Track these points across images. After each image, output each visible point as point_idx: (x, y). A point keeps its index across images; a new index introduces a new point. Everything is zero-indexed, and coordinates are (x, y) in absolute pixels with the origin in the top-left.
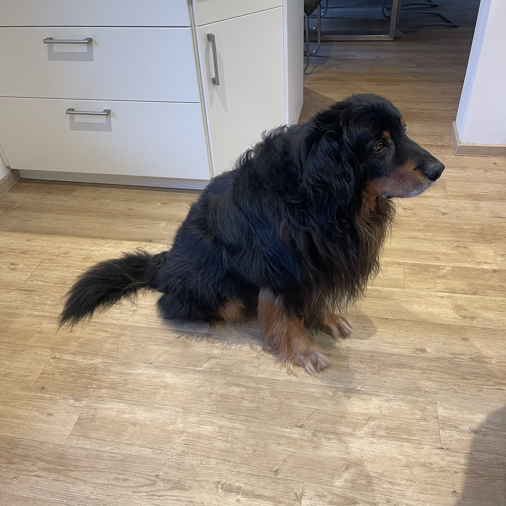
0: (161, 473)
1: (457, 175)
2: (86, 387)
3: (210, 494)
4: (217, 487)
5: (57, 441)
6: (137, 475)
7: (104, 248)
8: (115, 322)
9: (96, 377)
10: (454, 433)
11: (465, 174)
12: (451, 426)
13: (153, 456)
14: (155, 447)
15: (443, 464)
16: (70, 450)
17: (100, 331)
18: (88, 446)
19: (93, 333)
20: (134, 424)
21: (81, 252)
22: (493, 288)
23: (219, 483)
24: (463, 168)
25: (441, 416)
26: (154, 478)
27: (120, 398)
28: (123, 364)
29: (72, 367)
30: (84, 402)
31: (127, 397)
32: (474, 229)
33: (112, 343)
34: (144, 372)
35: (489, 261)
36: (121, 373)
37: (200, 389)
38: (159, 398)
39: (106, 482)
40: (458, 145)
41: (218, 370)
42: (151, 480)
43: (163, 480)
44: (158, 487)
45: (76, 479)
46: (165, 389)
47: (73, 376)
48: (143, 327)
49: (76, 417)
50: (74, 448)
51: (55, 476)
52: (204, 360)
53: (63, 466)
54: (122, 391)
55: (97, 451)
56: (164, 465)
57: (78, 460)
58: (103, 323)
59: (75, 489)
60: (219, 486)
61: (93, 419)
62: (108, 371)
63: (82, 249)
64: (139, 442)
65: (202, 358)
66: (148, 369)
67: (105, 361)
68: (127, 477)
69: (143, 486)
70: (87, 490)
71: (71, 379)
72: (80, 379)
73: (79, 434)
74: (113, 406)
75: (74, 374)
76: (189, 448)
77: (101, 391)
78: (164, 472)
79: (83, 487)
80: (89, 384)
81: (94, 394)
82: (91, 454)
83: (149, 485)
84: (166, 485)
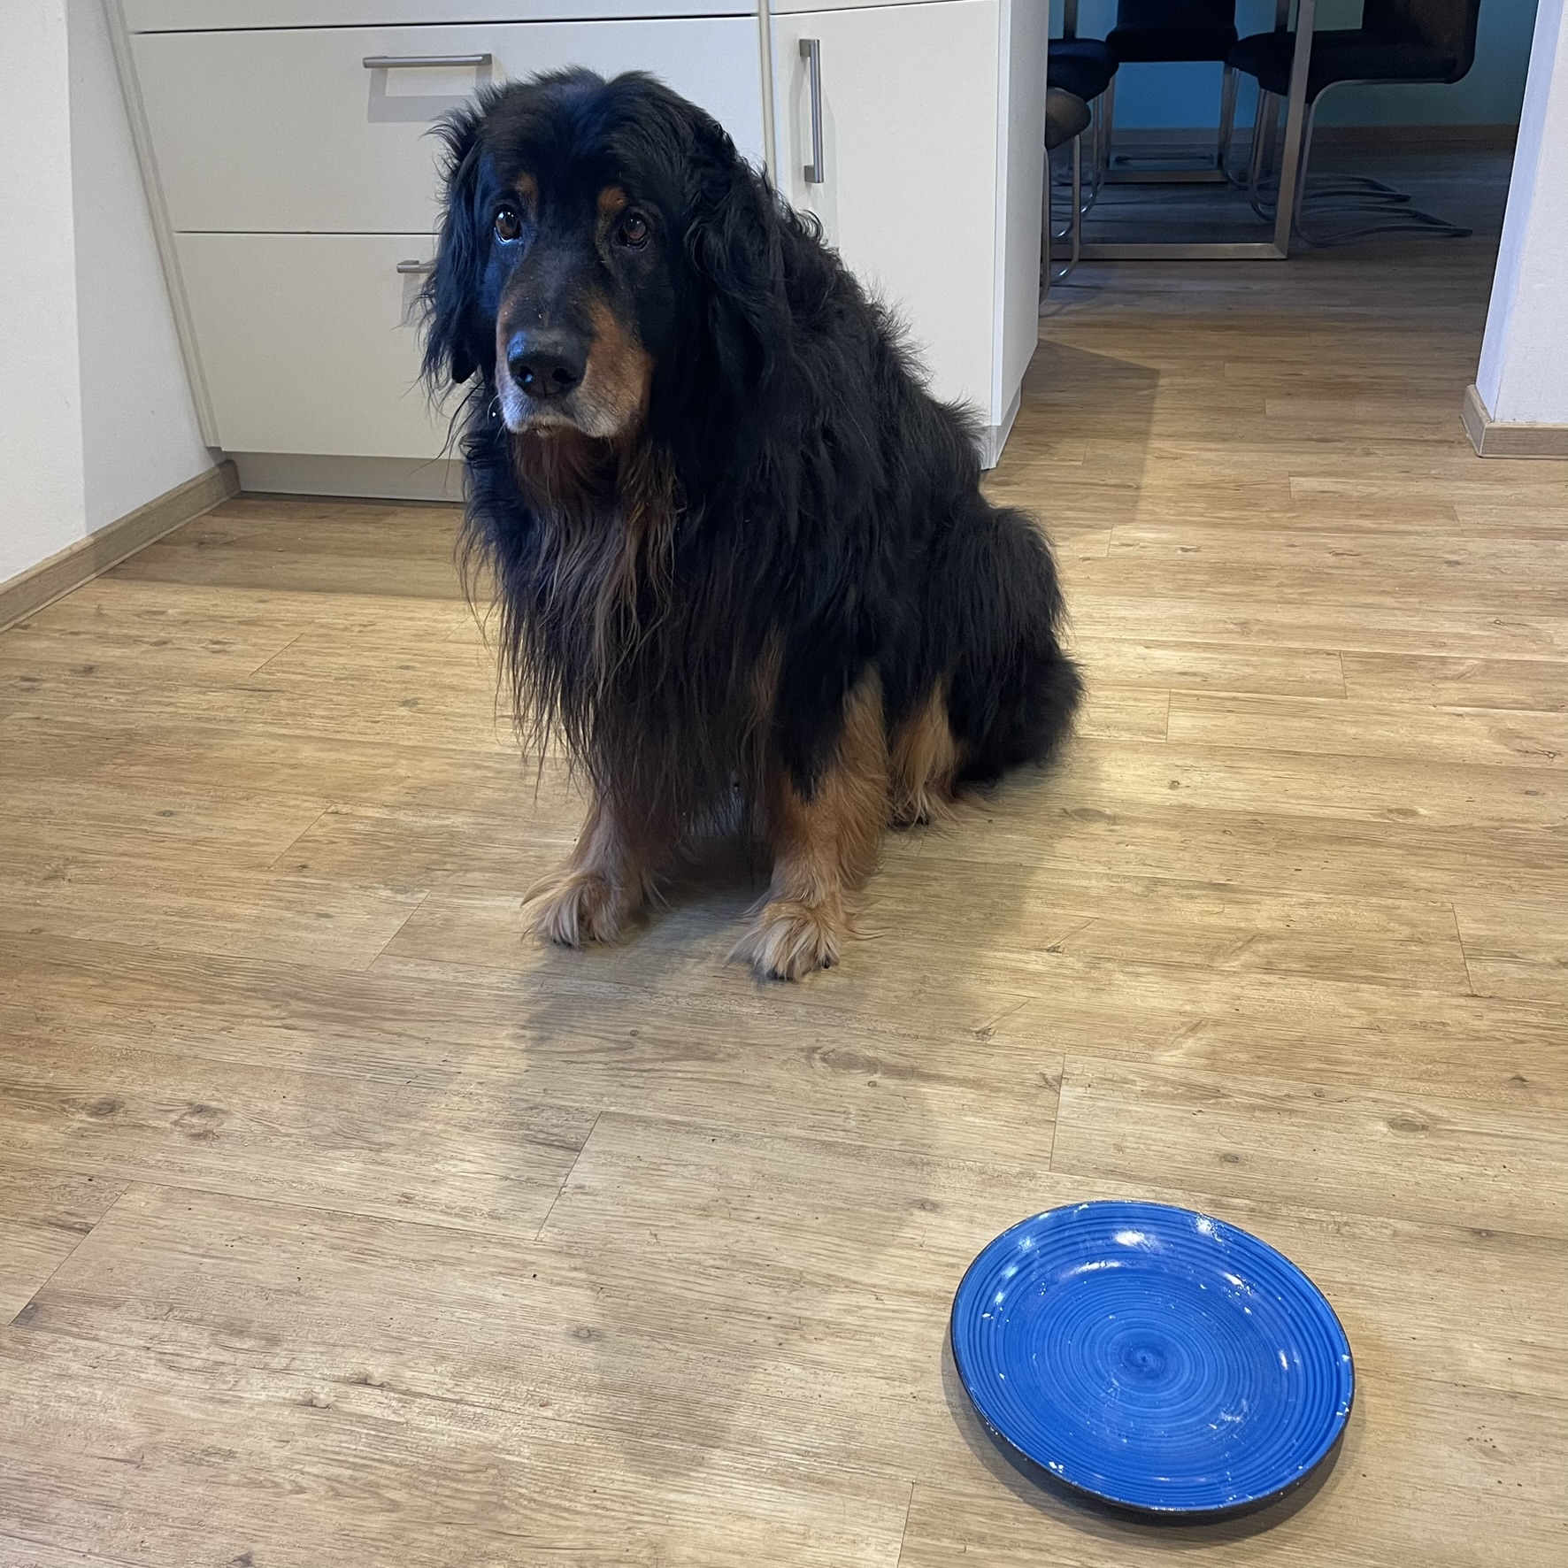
0: (645, 1029)
1: (1487, 493)
2: (427, 868)
3: (788, 1070)
4: (808, 1058)
5: (345, 965)
6: (578, 1031)
9: (454, 850)
10: (1510, 968)
11: (1509, 492)
12: (1500, 954)
15: (1482, 1025)
16: (382, 982)
17: (464, 766)
18: (434, 976)
19: (445, 771)
21: (409, 623)
23: (814, 1050)
24: (1503, 480)
25: (1470, 936)
26: (626, 1038)
28: (533, 827)
29: (386, 830)
30: (422, 895)
32: (1543, 590)
33: (500, 789)
36: (525, 845)
39: (486, 1042)
40: (1487, 426)
42: (616, 1041)
43: (653, 1042)
44: (637, 1055)
45: (399, 1035)
47: (389, 847)
49: (398, 923)
50: (393, 977)
51: (340, 1028)
53: (363, 1011)
55: (460, 984)
56: (653, 1013)
57: (407, 1001)
58: (473, 752)
59: (397, 1054)
60: (817, 1056)
61: (448, 924)
62: (490, 839)
63: (411, 619)
67: (481, 820)
69: (592, 1051)
70: (433, 1056)
71: (381, 852)
72: (409, 852)
73: (406, 953)
74: (506, 904)
75: (391, 844)
76: (724, 982)
77: (469, 875)
78: (655, 1027)
79: (418, 1049)
80: (434, 862)
81: (449, 880)
82: (442, 990)
83: (610, 1049)
84: (661, 1050)
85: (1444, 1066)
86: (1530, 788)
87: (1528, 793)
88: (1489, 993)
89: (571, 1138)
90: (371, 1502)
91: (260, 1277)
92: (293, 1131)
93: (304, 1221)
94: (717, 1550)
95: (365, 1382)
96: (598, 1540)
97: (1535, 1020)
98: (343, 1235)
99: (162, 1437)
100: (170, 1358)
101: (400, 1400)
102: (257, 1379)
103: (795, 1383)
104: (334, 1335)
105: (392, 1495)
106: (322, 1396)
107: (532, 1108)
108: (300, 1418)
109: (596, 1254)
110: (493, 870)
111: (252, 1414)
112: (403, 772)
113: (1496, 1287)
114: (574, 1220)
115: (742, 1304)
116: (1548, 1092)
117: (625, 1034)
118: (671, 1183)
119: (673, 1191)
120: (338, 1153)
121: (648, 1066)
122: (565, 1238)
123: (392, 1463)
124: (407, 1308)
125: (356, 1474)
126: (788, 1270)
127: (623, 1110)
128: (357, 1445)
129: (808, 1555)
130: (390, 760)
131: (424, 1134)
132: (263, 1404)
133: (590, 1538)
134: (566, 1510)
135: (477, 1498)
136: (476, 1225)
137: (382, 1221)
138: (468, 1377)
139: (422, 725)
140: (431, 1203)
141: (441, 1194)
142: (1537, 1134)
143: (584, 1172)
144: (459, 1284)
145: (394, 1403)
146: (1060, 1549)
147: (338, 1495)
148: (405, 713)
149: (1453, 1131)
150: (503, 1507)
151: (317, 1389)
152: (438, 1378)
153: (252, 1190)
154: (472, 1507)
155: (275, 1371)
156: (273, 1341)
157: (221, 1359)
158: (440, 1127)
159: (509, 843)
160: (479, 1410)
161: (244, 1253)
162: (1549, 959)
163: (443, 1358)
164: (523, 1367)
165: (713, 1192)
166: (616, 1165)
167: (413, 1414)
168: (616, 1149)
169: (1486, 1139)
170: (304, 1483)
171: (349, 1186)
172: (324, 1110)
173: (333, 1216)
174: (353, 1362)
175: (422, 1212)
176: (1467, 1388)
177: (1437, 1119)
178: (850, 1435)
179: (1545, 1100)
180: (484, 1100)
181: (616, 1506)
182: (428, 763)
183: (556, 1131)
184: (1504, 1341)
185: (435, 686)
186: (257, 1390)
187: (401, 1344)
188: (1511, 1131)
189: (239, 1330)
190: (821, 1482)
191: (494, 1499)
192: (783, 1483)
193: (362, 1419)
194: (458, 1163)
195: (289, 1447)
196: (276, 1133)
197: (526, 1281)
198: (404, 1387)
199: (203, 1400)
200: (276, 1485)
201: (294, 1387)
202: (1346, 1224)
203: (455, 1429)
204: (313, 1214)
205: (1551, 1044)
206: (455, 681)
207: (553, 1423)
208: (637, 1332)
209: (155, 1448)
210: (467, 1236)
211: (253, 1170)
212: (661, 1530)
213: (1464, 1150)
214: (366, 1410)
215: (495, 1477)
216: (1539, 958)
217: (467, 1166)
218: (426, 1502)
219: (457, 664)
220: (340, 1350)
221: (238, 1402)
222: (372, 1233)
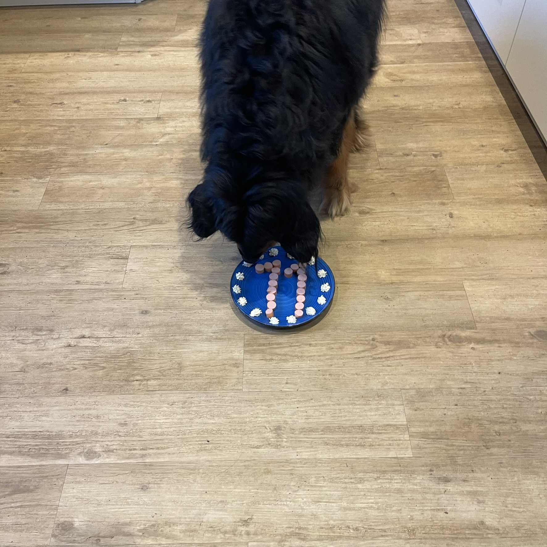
0: (137, 216)
2: (46, 168)
5: (30, 208)
6: (116, 220)
7: (29, 61)
8: (61, 118)
9: (54, 160)
10: (391, 158)
13: (127, 206)
14: (127, 200)
15: (383, 178)
16: (46, 212)
17: (46, 126)
18: (63, 208)
19: (39, 129)
20: (103, 188)
21: (4, 66)
22: (418, 57)
25: (379, 149)
27: (83, 172)
28: (78, 148)
29: (26, 155)
30: (48, 179)
31: (89, 170)
33: (62, 134)
34: (102, 151)
35: (413, 38)
36: (78, 155)
37: (160, 157)
38: (121, 168)
39: (87, 228)
41: (174, 142)
42: (129, 222)
43: (141, 220)
44: (137, 225)
45: (57, 230)
46: (126, 161)
47: (30, 162)
48: (90, 119)
49: (43, 190)
50: (48, 210)
51: (37, 230)
52: (158, 136)
53: (42, 223)
54: (84, 167)
55: (72, 209)
56: (139, 211)
57: (56, 218)
58: (48, 120)
59: (59, 236)
61: (60, 189)
62: (65, 154)
63: (4, 64)
64: (110, 199)
65: (157, 136)
66: (105, 149)
67: (60, 147)
68: (105, 223)
69: (123, 226)
70: (71, 236)
71: (28, 164)
72: (38, 163)
73: (50, 201)
74: (78, 178)
75: (30, 160)
76: (159, 197)
77: (62, 169)
78: (141, 215)
79: (66, 234)
80: (47, 166)
81: (56, 172)
82: (67, 212)
83: (128, 225)
84: (144, 223)
85: (373, 193)
86: (396, 94)
87: (395, 96)
88: (384, 168)
89: (124, 255)
90: (96, 368)
91: (40, 313)
92: (33, 267)
93: (48, 294)
94: (196, 361)
95: (83, 337)
96: (163, 365)
97: (397, 174)
98: (62, 297)
99: (28, 363)
100: (22, 341)
101: (96, 340)
102: (51, 342)
103: (208, 315)
104: (70, 326)
105: (102, 365)
106: (72, 343)
107: (109, 248)
108: (68, 350)
109: (141, 289)
110: (69, 166)
111: (53, 352)
112: (24, 131)
113: (388, 255)
114: (132, 280)
115: (188, 296)
116: (401, 196)
117: (131, 219)
118: (158, 264)
119: (159, 266)
120: (51, 272)
121: (142, 228)
122: (131, 286)
123: (99, 357)
124: (89, 314)
125: (90, 362)
126: (199, 284)
127: (138, 244)
128: (88, 354)
129: (220, 358)
130: (18, 126)
131: (77, 261)
132: (55, 348)
133: (161, 365)
134: (152, 359)
135: (127, 361)
136: (102, 286)
137: (73, 290)
138: (113, 330)
139: (24, 111)
140: (86, 282)
141: (88, 279)
142: (398, 210)
143: (131, 265)
144: (101, 305)
145: (94, 341)
146: (284, 343)
147: (86, 368)
148: (16, 106)
149: (376, 212)
150: (134, 362)
151: (70, 342)
152: (105, 332)
153: (27, 288)
154: (125, 364)
155: (55, 339)
156: (52, 331)
157: (37, 338)
158: (81, 258)
159: (72, 155)
160: (120, 339)
161: (33, 307)
162: (401, 154)
163: (105, 326)
164: (129, 325)
165: (172, 265)
166: (140, 261)
167: (101, 343)
168: (139, 256)
169: (384, 213)
170: (76, 366)
171: (59, 281)
172: (41, 258)
173: (56, 291)
174: (78, 332)
175: (84, 286)
176: (380, 284)
177: (372, 209)
178: (225, 326)
179: (399, 199)
180: (92, 247)
181: (166, 356)
182: (32, 126)
183: (119, 254)
184: (389, 270)
185: (24, 93)
186: (52, 345)
187: (91, 325)
188: (390, 210)
189: (40, 330)
190: (220, 339)
191: (131, 361)
192: (210, 341)
193: (86, 347)
194: (91, 269)
195: (67, 358)
196: (28, 268)
197: (123, 300)
198: (95, 337)
199: (37, 351)
200: (68, 369)
201: (64, 342)
202: (349, 244)
203: (114, 345)
204: (50, 292)
205: (401, 181)
206: (31, 90)
207: (142, 338)
208: (160, 309)
209: (27, 366)
210: (101, 290)
211: (25, 282)
212: (180, 359)
213: (379, 218)
214: (87, 345)
215: (130, 355)
216: (398, 154)
217: (94, 269)
218: (112, 365)
219: (29, 82)
220: (73, 330)
221: (48, 349)
222: (70, 294)
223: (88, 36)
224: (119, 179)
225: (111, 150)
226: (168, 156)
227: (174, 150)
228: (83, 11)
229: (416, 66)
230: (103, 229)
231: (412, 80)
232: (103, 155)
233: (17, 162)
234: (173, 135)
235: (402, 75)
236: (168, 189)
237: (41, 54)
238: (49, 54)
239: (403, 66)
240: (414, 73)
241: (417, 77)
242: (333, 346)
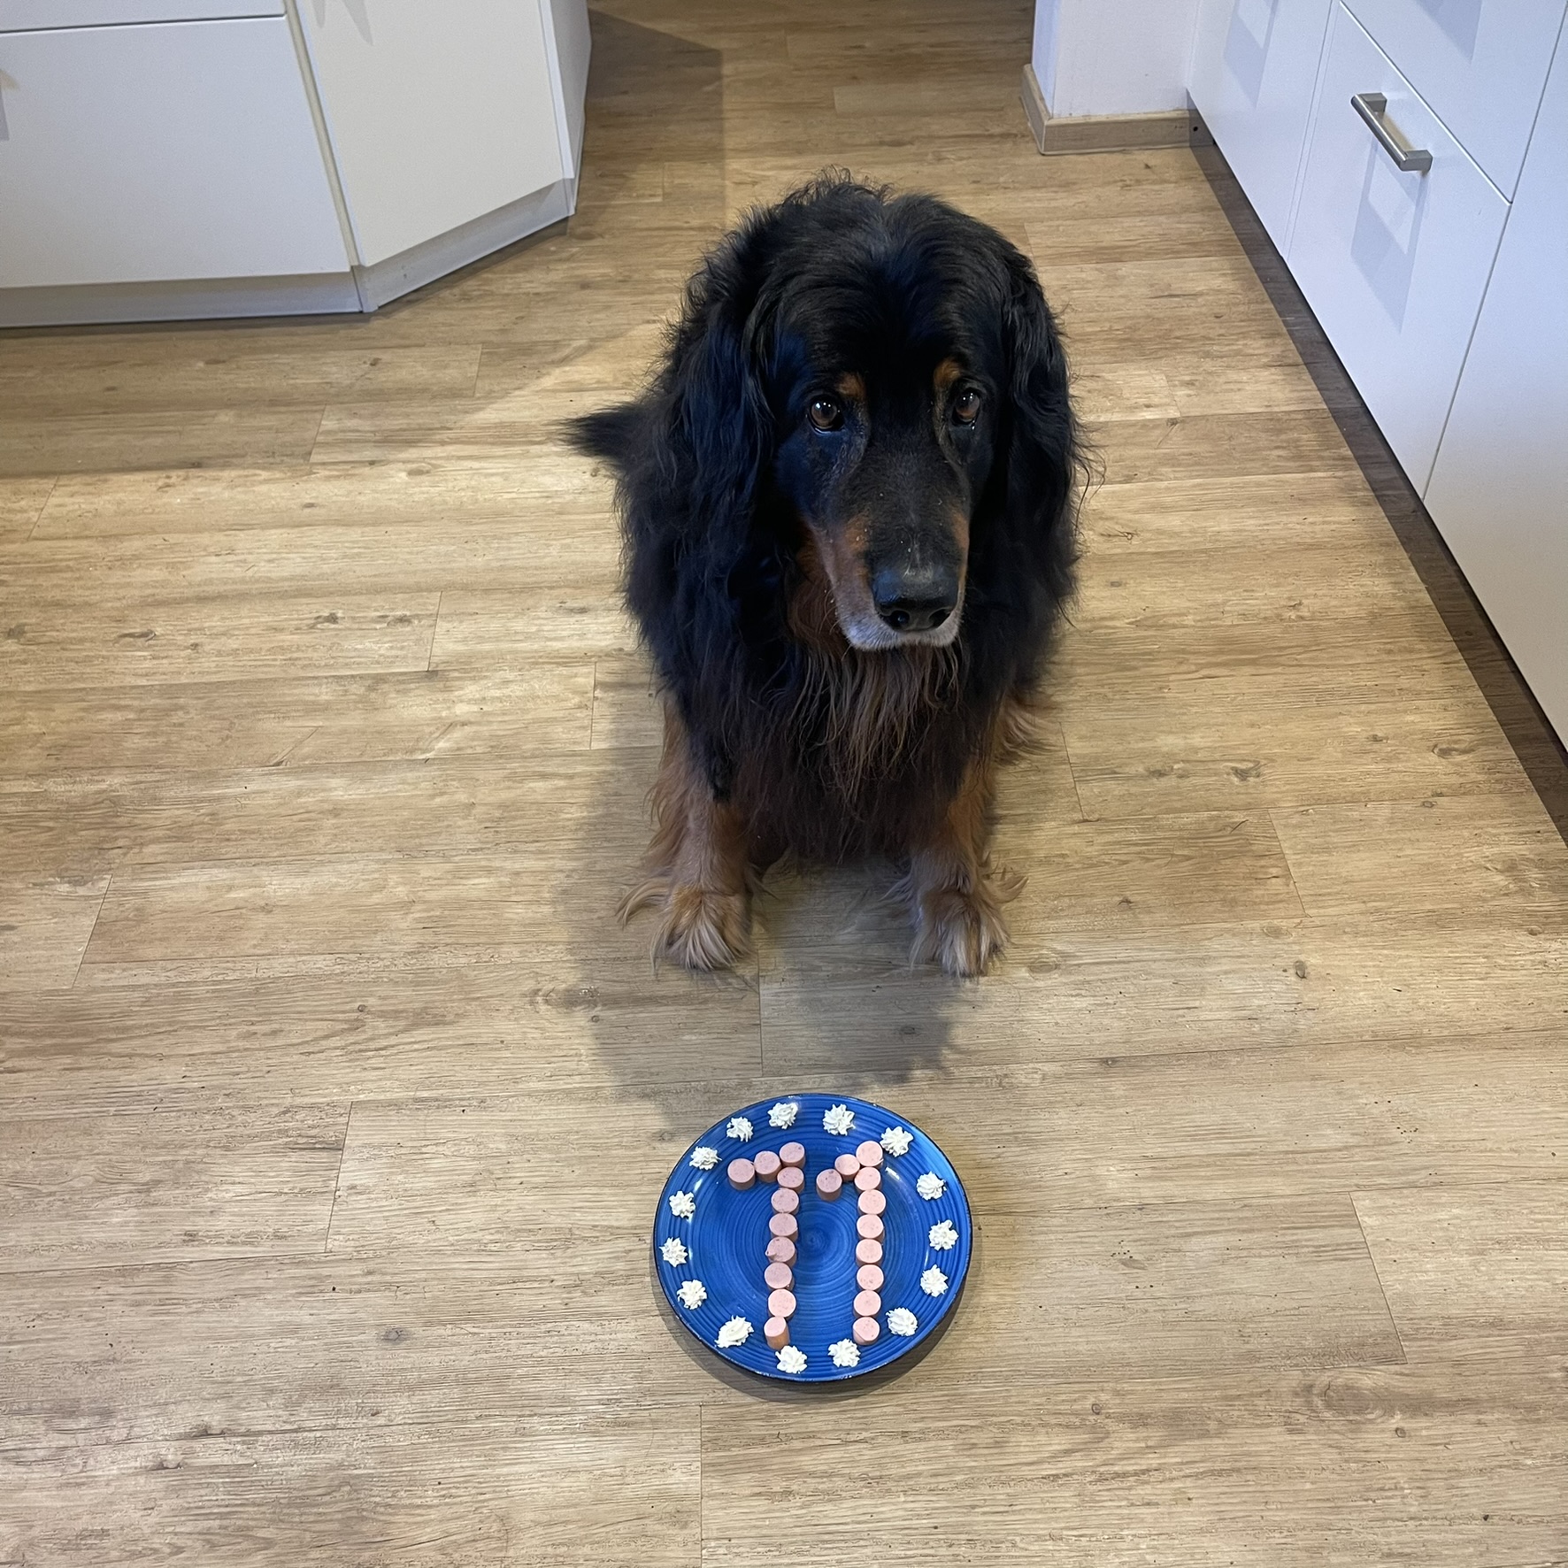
0: (371, 1001)
1: (1053, 204)
2: (99, 848)
3: (516, 1019)
4: (532, 1003)
5: (48, 985)
6: (305, 1016)
7: (53, 501)
8: (143, 682)
9: (122, 821)
10: (1111, 784)
11: (1072, 201)
12: (1102, 772)
13: (338, 969)
14: (339, 949)
15: (1091, 851)
16: (94, 997)
17: (101, 709)
18: (145, 980)
19: (82, 719)
20: (267, 909)
22: (1171, 461)
23: (536, 992)
24: (1067, 186)
25: (1076, 755)
26: (355, 1015)
27: (208, 858)
28: (196, 778)
29: (40, 807)
30: (104, 884)
31: (229, 850)
32: (1111, 329)
33: (148, 734)
34: (264, 788)
35: (1156, 400)
36: (193, 802)
37: (438, 800)
38: (323, 840)
39: (221, 1048)
40: (1046, 123)
41: (479, 750)
42: (346, 1021)
43: (383, 1015)
44: (370, 1034)
45: (130, 1056)
46: (336, 816)
47: (51, 829)
48: (234, 682)
49: (88, 922)
50: (104, 989)
51: (67, 1060)
52: (431, 733)
53: (84, 1035)
54: (210, 840)
55: (174, 985)
56: (375, 982)
57: (127, 1014)
58: (105, 689)
59: (133, 1079)
60: (539, 999)
61: (141, 916)
62: (156, 800)
64: (293, 946)
65: (427, 730)
66: (274, 778)
67: (139, 778)
68: (276, 1026)
69: (327, 1037)
70: (171, 1074)
71: (44, 837)
72: (74, 831)
73: (108, 958)
74: (193, 879)
75: (51, 824)
76: (436, 934)
77: (148, 850)
78: (380, 998)
79: (155, 1069)
80: (105, 839)
81: (128, 860)
82: (159, 995)
83: (343, 1031)
84: (391, 1022)
85: (1067, 900)
86: (1115, 578)
87: (1113, 584)
88: (1097, 816)
89: (330, 1136)
90: (245, 1545)
91: (72, 1352)
92: (53, 1188)
93: (97, 1284)
94: (554, 1508)
95: (205, 1433)
96: (452, 1526)
97: (1134, 838)
98: (139, 1290)
99: (34, 1532)
100: (13, 1454)
101: (244, 1443)
102: (104, 1454)
103: (587, 1337)
104: (162, 1394)
105: (261, 1533)
106: (170, 1457)
107: (285, 1113)
108: (157, 1483)
109: (384, 1253)
110: (168, 839)
111: (111, 1489)
112: (36, 729)
113: (1122, 1111)
114: (355, 1222)
115: (525, 1273)
116: (1149, 910)
117: (353, 1011)
118: (436, 1164)
119: (439, 1172)
120: (108, 1202)
121: (384, 1043)
122: (352, 1243)
123: (254, 1504)
124: (224, 1349)
125: (225, 1523)
126: (558, 1230)
127: (372, 1096)
128: (216, 1495)
129: (628, 1492)
130: (17, 714)
131: (187, 1162)
132: (117, 1478)
133: (444, 1526)
134: (419, 1506)
135: (339, 1516)
136: (262, 1250)
137: (172, 1267)
138: (299, 1405)
139: (38, 662)
140: (216, 1236)
141: (222, 1224)
142: (1144, 955)
143: (352, 1171)
144: (263, 1315)
145: (239, 1447)
146: (824, 1432)
147: (213, 1546)
148: (14, 648)
149: (1079, 965)
150: (364, 1519)
151: (163, 1452)
152: (272, 1412)
153: (33, 1262)
154: (336, 1526)
155: (118, 1443)
156: (107, 1414)
157: (62, 1443)
158: (200, 1152)
159: (175, 802)
160: (318, 1434)
161: (48, 1331)
162: (1141, 769)
163: (272, 1391)
164: (346, 1382)
165: (475, 1165)
166: (380, 1157)
167: (259, 1454)
168: (376, 1140)
169: (1104, 967)
170: (180, 1542)
171: (129, 1235)
172: (78, 1158)
173: (125, 1272)
174: (187, 1417)
175: (209, 1247)
176: (1107, 1209)
177: (1066, 956)
178: (640, 1376)
179: (1146, 918)
180: (235, 1112)
181: (461, 1492)
182: (61, 711)
183: (313, 1132)
184: (1132, 1160)
185: (37, 604)
186: (107, 1465)
187: (228, 1388)
188: (1122, 956)
189: (72, 1413)
190: (627, 1424)
191: (354, 1513)
192: (595, 1433)
193: (213, 1468)
194: (230, 1187)
195: (154, 1513)
196: (38, 1194)
197: (327, 1296)
198: (243, 1430)
199: (60, 1487)
200: (155, 1551)
201: (141, 1455)
202: (1006, 1076)
203: (302, 1457)
204: (103, 1274)
205: (1148, 860)
206: (58, 594)
207: (386, 1430)
208: (443, 1324)
209: (31, 1544)
210: (259, 1262)
211: (27, 1241)
212: (503, 1503)
213: (1088, 982)
214: (215, 1460)
215: (349, 1493)
216: (1131, 770)
217: (239, 1189)
218: (295, 1533)
219: (54, 570)
220: (173, 1407)
221: (91, 1482)
222: (167, 1280)
223: (226, 417)
224: (314, 879)
225: (293, 783)
226: (462, 797)
227: (481, 775)
228: (212, 341)
229: (1167, 489)
230: (269, 1049)
231: (1160, 532)
232: (269, 800)
233: (12, 831)
234: (474, 728)
235: (1130, 516)
236: (462, 905)
237: (88, 479)
238: (114, 478)
239: (1130, 490)
240: (1163, 509)
241: (1174, 521)
242: (974, 1437)
